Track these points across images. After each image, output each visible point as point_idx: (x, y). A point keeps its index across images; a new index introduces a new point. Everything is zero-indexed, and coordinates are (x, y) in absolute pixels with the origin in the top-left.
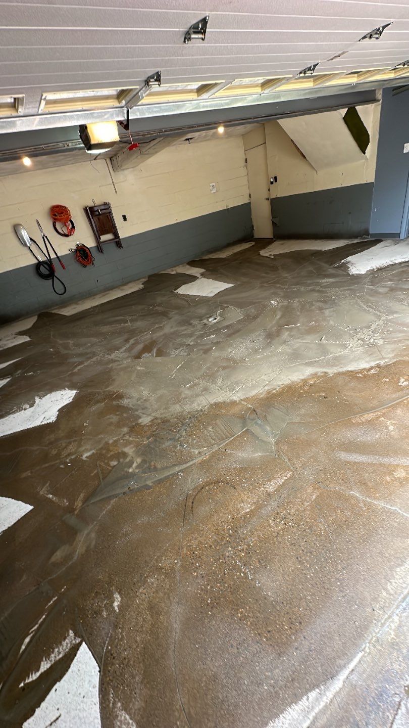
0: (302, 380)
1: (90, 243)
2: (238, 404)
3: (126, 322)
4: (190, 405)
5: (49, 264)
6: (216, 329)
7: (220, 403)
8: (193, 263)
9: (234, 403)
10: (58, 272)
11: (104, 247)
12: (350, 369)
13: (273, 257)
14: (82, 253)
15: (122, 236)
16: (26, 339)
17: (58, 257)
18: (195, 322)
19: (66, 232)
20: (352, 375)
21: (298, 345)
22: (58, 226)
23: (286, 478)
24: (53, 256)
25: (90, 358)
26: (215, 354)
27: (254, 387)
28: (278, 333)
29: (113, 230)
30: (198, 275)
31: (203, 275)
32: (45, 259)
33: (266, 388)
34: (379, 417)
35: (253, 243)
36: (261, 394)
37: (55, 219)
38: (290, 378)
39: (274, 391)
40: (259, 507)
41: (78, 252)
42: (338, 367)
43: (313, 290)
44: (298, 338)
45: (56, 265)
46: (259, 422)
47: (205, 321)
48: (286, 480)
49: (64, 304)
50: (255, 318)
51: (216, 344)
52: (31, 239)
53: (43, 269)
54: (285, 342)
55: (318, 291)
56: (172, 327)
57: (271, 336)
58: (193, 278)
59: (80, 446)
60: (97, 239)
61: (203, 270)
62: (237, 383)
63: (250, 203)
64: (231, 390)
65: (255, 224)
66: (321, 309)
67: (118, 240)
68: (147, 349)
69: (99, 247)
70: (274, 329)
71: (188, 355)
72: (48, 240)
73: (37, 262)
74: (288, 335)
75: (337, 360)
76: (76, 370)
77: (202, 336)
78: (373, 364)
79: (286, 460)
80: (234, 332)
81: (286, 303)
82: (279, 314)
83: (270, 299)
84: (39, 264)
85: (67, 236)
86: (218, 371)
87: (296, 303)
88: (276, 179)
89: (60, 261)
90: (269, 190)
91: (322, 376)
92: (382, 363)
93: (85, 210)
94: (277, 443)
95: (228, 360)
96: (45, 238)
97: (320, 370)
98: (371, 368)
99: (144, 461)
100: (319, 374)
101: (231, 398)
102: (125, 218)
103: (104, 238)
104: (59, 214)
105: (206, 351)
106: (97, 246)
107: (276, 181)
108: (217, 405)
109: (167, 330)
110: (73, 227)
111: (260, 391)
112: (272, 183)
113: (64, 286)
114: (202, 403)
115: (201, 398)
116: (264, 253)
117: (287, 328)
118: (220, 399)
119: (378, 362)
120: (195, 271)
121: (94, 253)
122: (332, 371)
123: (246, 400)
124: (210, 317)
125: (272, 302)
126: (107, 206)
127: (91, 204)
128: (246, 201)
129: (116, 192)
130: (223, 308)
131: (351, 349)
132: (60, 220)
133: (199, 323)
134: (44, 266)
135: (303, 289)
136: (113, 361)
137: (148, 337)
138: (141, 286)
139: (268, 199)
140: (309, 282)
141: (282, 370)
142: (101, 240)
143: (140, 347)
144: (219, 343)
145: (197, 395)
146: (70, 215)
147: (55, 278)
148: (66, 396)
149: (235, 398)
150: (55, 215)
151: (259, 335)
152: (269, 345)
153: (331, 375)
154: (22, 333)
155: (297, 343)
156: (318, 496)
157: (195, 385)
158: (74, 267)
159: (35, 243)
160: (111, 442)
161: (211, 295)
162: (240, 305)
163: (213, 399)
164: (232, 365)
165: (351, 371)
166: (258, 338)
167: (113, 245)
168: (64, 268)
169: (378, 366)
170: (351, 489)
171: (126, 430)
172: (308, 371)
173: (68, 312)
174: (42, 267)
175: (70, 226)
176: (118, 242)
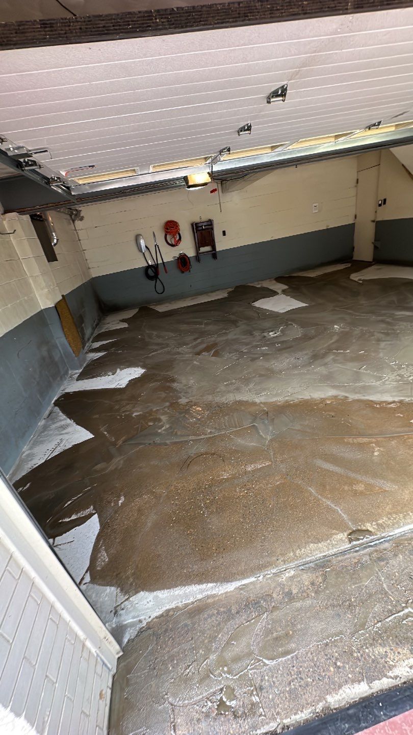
0: (321, 399)
1: (191, 253)
2: (257, 405)
3: (201, 323)
4: (220, 398)
5: (155, 267)
6: (271, 343)
7: (244, 401)
8: (279, 279)
9: (254, 404)
10: (162, 275)
11: (201, 257)
12: (371, 399)
13: (361, 282)
14: (183, 262)
15: (218, 249)
16: (126, 325)
17: (163, 263)
18: (256, 333)
19: (174, 243)
20: (370, 404)
21: (336, 369)
22: (169, 237)
23: (264, 465)
24: (160, 261)
25: (163, 348)
26: (260, 363)
27: (277, 395)
28: (324, 356)
29: (212, 243)
30: (279, 291)
31: (284, 292)
32: (154, 263)
33: (287, 398)
34: (372, 443)
35: (349, 265)
36: (280, 402)
37: (167, 232)
38: (311, 394)
39: (292, 402)
40: (234, 477)
41: (180, 260)
42: (361, 395)
43: (383, 321)
44: (340, 363)
45: (161, 269)
46: (266, 422)
47: (265, 334)
48: (263, 467)
49: (160, 302)
50: (311, 338)
51: (264, 355)
52: (146, 247)
53: (150, 272)
54: (325, 364)
55: (388, 323)
56: (235, 335)
57: (315, 357)
58: (273, 293)
59: (134, 407)
60: (197, 249)
61: (285, 287)
62: (264, 390)
63: (354, 224)
64: (257, 394)
65: (356, 245)
66: (379, 340)
67: (214, 252)
68: (207, 349)
69: (198, 258)
70: (323, 351)
71: (238, 359)
72: (158, 248)
73: (147, 265)
74: (333, 358)
75: (365, 389)
76: (150, 355)
77: (257, 346)
78: (397, 399)
79: (272, 454)
80: (286, 347)
81: (347, 329)
82: (335, 338)
83: (334, 323)
84: (149, 267)
85: (172, 245)
86: (254, 377)
87: (357, 331)
88: (385, 201)
89: (164, 266)
90: (376, 212)
91: (341, 399)
92: (407, 399)
93: (192, 225)
94: (271, 440)
95: (268, 369)
96: (157, 246)
97: (341, 394)
98: (394, 402)
99: (170, 428)
100: (339, 397)
101: (254, 400)
102: (224, 232)
103: (203, 249)
104: (171, 228)
105: (253, 360)
106: (196, 256)
107: (385, 203)
108: (241, 403)
109: (231, 336)
110: (180, 239)
111: (280, 399)
112: (380, 205)
113: (164, 287)
114: (231, 398)
115: (231, 395)
116: (355, 277)
117: (335, 353)
118: (245, 399)
119: (403, 398)
120: (279, 287)
121: (193, 262)
122: (352, 397)
123: (265, 404)
124: (272, 331)
125: (335, 326)
126: (210, 223)
127: (197, 220)
128: (351, 222)
129: (221, 211)
130: (287, 325)
131: (384, 383)
132: (170, 233)
133: (259, 335)
134: (152, 270)
135: (374, 318)
136: (179, 353)
137: (213, 339)
138: (226, 295)
139: (373, 221)
140: (383, 312)
141: (308, 387)
142: (200, 252)
143: (204, 346)
144: (267, 354)
145: (229, 392)
146: (179, 229)
147: (158, 280)
148: (136, 372)
149: (257, 401)
150: (167, 229)
151: (306, 354)
152: (310, 364)
153: (350, 400)
154: (123, 321)
155: (336, 367)
156: (281, 483)
157: (232, 384)
158: (175, 272)
159: (148, 249)
160: (154, 409)
161: (282, 311)
162: (303, 325)
163: (239, 397)
164: (269, 374)
165: (372, 401)
166: (303, 356)
167: (210, 256)
168: (166, 272)
169: (401, 402)
170: (310, 487)
171: (167, 404)
172: (331, 392)
173: (161, 309)
174: (150, 269)
175: (178, 238)
176: (214, 255)
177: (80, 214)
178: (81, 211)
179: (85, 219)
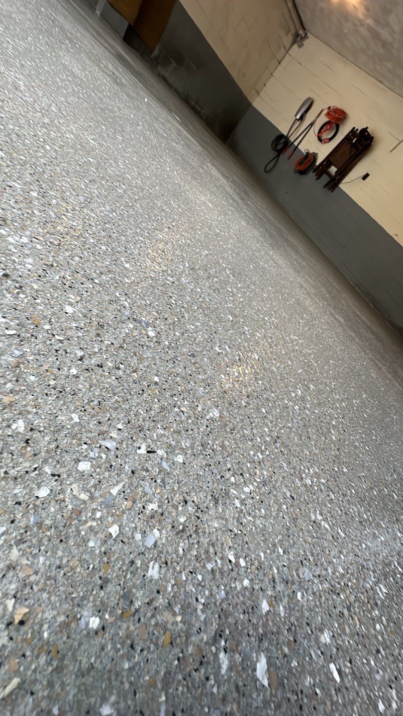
10: (284, 157)
15: (344, 186)
17: (297, 147)
19: (323, 137)
22: (326, 128)
24: (296, 143)
29: (343, 172)
32: (291, 139)
67: (336, 183)
72: (309, 130)
73: (286, 134)
84: (285, 137)
85: (320, 140)
89: (294, 151)
96: (310, 126)
102: (367, 176)
110: (331, 139)
129: (391, 151)
158: (293, 165)
168: (289, 158)
175: (330, 136)
177: (304, 41)
178: (308, 37)
179: (303, 48)
